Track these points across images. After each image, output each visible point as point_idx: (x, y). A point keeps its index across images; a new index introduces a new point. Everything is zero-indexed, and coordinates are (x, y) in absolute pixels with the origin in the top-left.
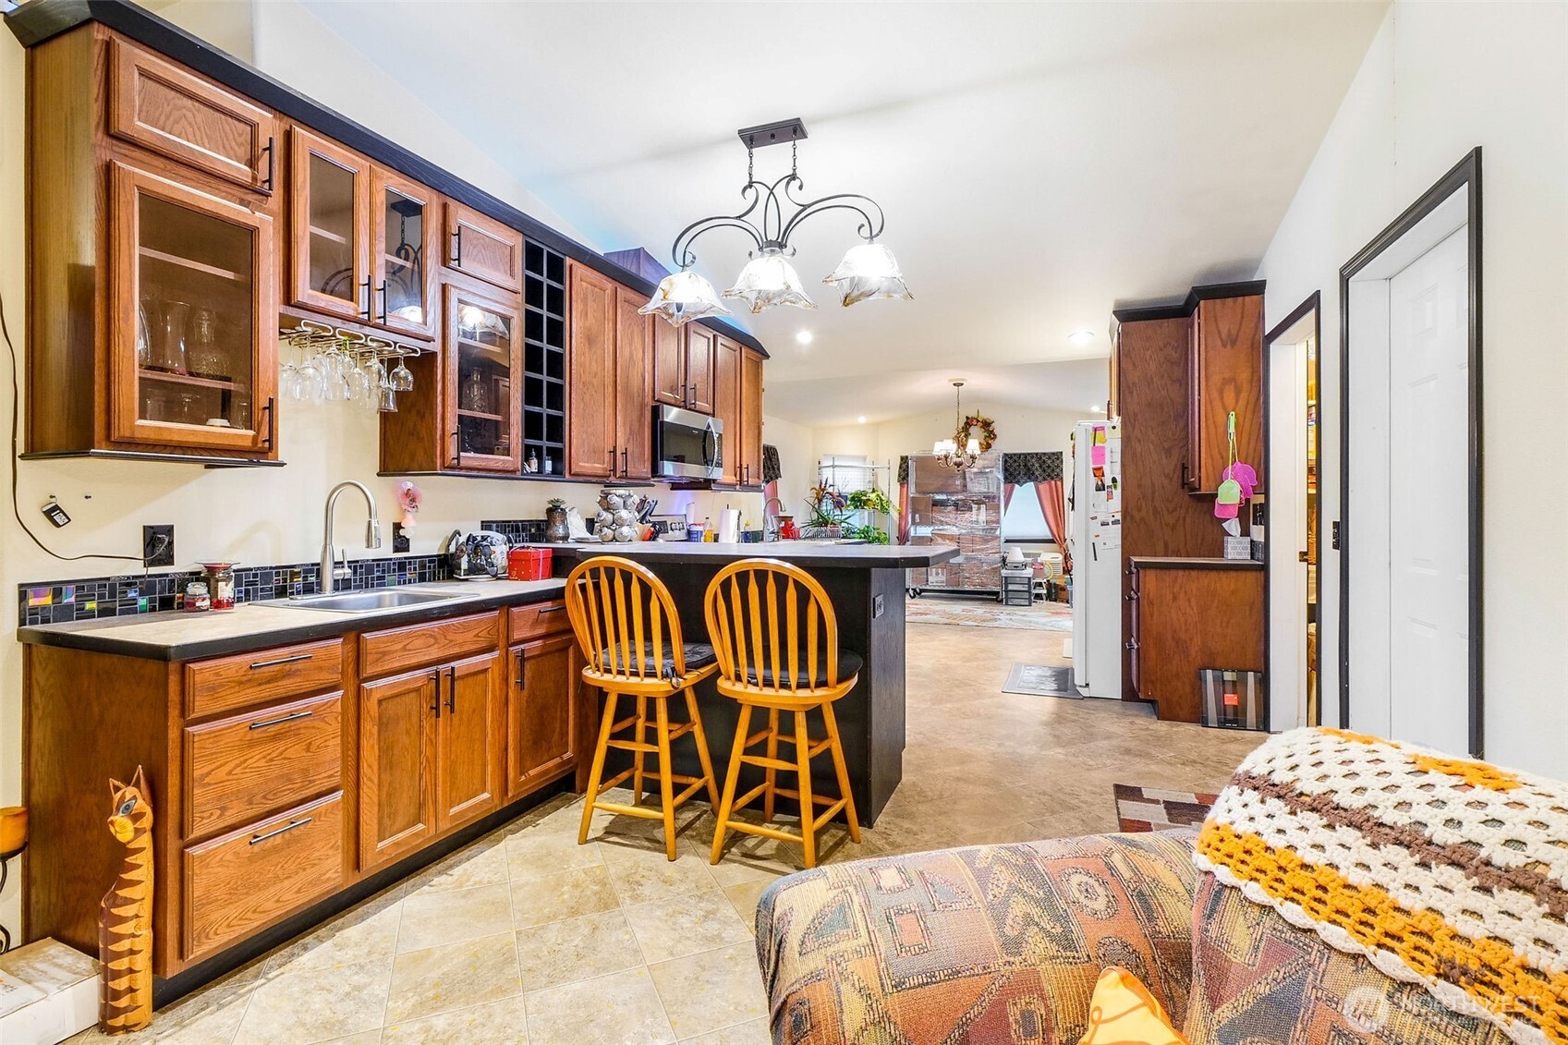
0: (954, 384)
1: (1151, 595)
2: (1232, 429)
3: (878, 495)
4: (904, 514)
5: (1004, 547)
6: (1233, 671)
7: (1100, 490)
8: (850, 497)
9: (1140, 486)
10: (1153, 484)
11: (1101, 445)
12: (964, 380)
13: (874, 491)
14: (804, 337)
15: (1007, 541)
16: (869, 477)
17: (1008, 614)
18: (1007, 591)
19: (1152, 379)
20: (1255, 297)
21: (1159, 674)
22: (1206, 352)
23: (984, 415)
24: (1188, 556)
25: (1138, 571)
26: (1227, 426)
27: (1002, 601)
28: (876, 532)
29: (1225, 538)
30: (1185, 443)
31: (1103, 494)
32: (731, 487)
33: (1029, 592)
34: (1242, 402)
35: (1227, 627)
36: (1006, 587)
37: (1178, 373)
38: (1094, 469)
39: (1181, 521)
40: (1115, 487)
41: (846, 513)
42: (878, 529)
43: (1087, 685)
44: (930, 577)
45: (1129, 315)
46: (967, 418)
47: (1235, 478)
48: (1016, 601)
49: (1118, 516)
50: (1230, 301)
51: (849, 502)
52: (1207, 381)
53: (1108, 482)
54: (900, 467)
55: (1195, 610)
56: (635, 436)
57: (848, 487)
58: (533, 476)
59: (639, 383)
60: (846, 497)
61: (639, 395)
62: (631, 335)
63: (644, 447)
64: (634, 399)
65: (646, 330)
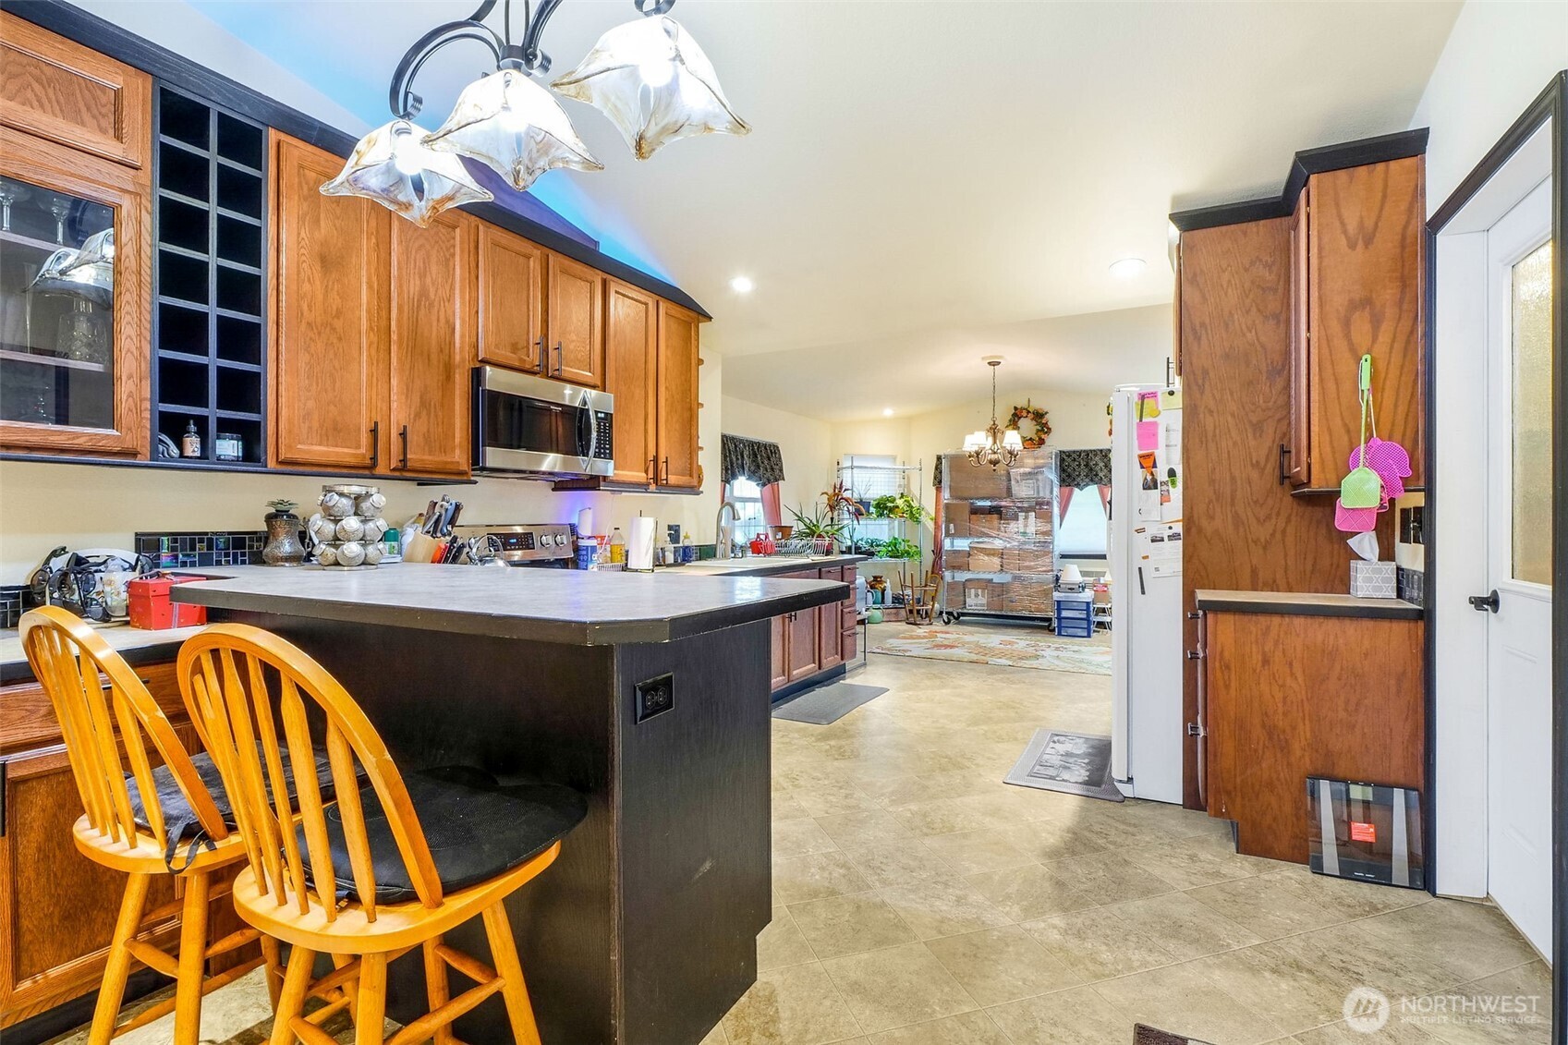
0: (989, 363)
1: (1226, 654)
2: (1365, 384)
3: (908, 501)
4: (938, 523)
5: (1057, 563)
6: (1367, 784)
7: (1149, 488)
8: (873, 503)
9: (1212, 482)
10: (1233, 479)
11: (1151, 419)
12: (1001, 357)
13: (904, 496)
14: (742, 285)
15: (1063, 556)
16: (898, 480)
17: (1057, 649)
18: (1059, 619)
19: (1231, 314)
20: (1408, 162)
21: (1238, 780)
22: (1320, 257)
23: (1037, 404)
24: (1290, 590)
25: (1205, 615)
26: (1356, 379)
27: (1054, 630)
28: (904, 544)
29: (1353, 563)
30: (1284, 413)
31: (1155, 494)
32: (643, 487)
33: (1088, 619)
34: (1384, 338)
35: (1356, 710)
36: (1059, 613)
37: (1273, 304)
38: (1141, 457)
39: (1278, 536)
40: (1173, 483)
42: (909, 541)
43: (1130, 780)
44: (967, 600)
45: (1193, 221)
46: (1016, 408)
47: (1372, 464)
48: (1071, 631)
49: (1178, 528)
50: (1362, 171)
51: (872, 509)
52: (1321, 306)
53: (1162, 475)
54: (935, 469)
55: (1300, 679)
56: (433, 410)
57: (871, 492)
58: (184, 463)
59: (442, 332)
60: (866, 504)
61: (441, 351)
62: (424, 263)
63: (452, 426)
64: (429, 356)
65: (457, 258)
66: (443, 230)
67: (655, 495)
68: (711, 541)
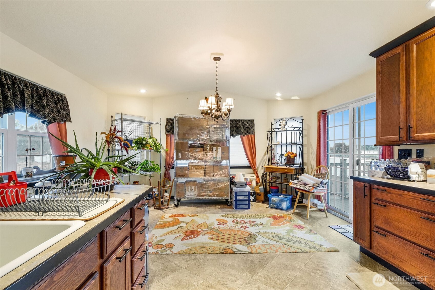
3: (153, 140)
4: (169, 152)
5: (231, 171)
8: (134, 141)
13: (150, 138)
16: (147, 129)
18: (236, 201)
27: (233, 207)
28: (151, 164)
33: (249, 200)
36: (236, 198)
41: (131, 153)
44: (187, 193)
48: (241, 206)
51: (133, 145)
54: (166, 125)
57: (132, 135)
60: (131, 141)
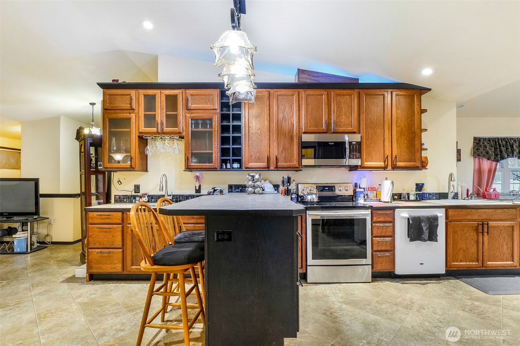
32: (383, 168)
56: (287, 150)
58: (227, 169)
59: (290, 127)
61: (290, 132)
62: (284, 109)
63: (293, 153)
64: (285, 135)
65: (295, 104)
66: (290, 97)
67: (391, 171)
68: (446, 191)
